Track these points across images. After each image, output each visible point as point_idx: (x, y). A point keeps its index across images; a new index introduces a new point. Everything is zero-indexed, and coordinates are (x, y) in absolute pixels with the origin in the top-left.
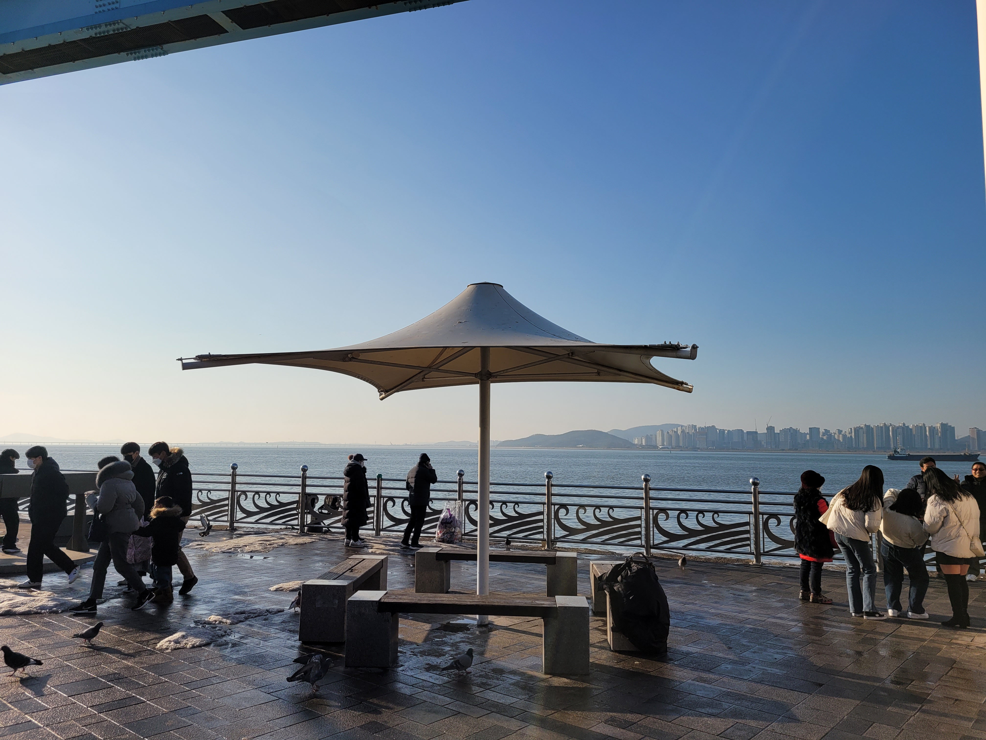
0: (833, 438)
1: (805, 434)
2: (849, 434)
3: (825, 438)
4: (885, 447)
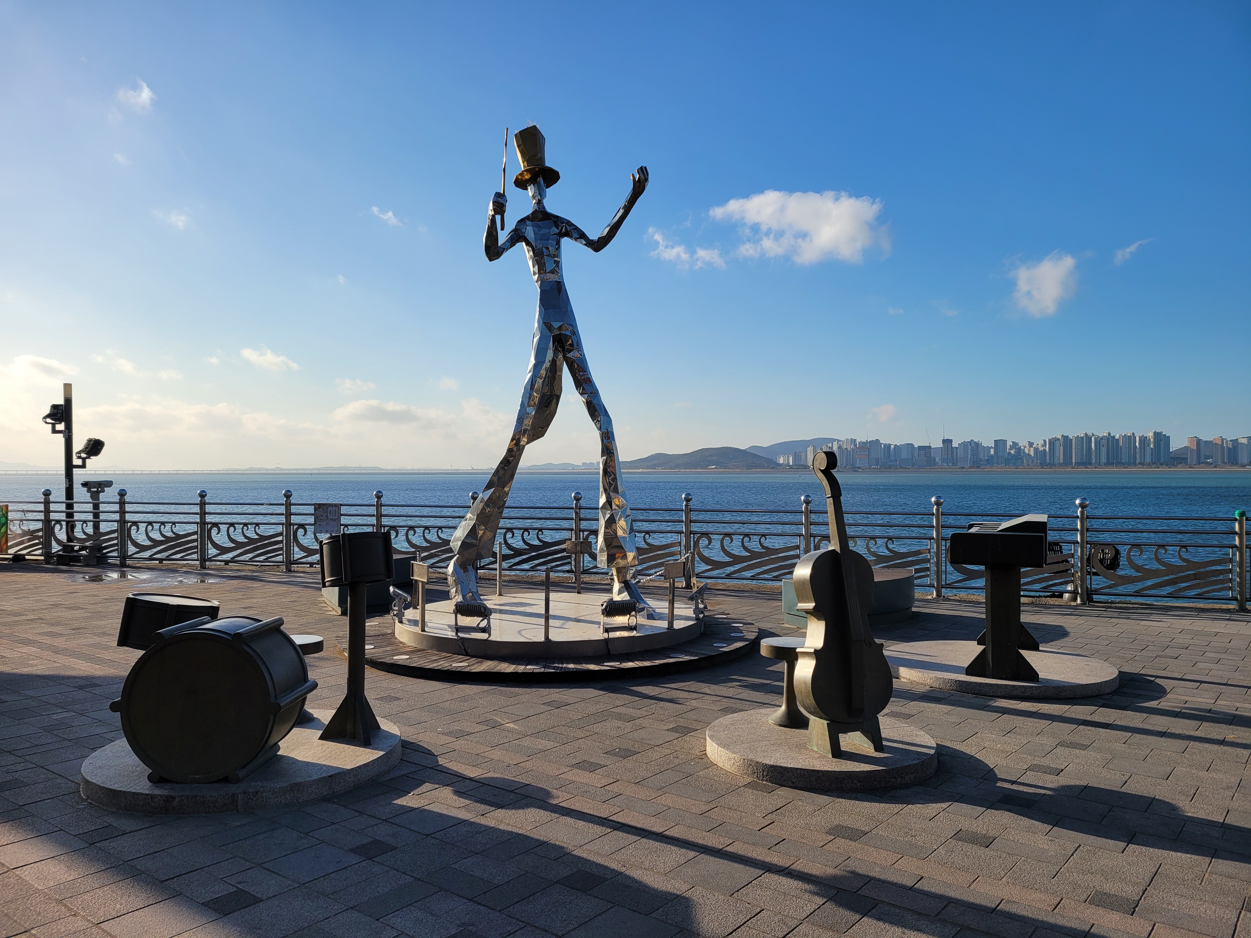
0: (1022, 451)
1: (989, 448)
2: (1042, 446)
3: (1013, 452)
4: (1085, 463)
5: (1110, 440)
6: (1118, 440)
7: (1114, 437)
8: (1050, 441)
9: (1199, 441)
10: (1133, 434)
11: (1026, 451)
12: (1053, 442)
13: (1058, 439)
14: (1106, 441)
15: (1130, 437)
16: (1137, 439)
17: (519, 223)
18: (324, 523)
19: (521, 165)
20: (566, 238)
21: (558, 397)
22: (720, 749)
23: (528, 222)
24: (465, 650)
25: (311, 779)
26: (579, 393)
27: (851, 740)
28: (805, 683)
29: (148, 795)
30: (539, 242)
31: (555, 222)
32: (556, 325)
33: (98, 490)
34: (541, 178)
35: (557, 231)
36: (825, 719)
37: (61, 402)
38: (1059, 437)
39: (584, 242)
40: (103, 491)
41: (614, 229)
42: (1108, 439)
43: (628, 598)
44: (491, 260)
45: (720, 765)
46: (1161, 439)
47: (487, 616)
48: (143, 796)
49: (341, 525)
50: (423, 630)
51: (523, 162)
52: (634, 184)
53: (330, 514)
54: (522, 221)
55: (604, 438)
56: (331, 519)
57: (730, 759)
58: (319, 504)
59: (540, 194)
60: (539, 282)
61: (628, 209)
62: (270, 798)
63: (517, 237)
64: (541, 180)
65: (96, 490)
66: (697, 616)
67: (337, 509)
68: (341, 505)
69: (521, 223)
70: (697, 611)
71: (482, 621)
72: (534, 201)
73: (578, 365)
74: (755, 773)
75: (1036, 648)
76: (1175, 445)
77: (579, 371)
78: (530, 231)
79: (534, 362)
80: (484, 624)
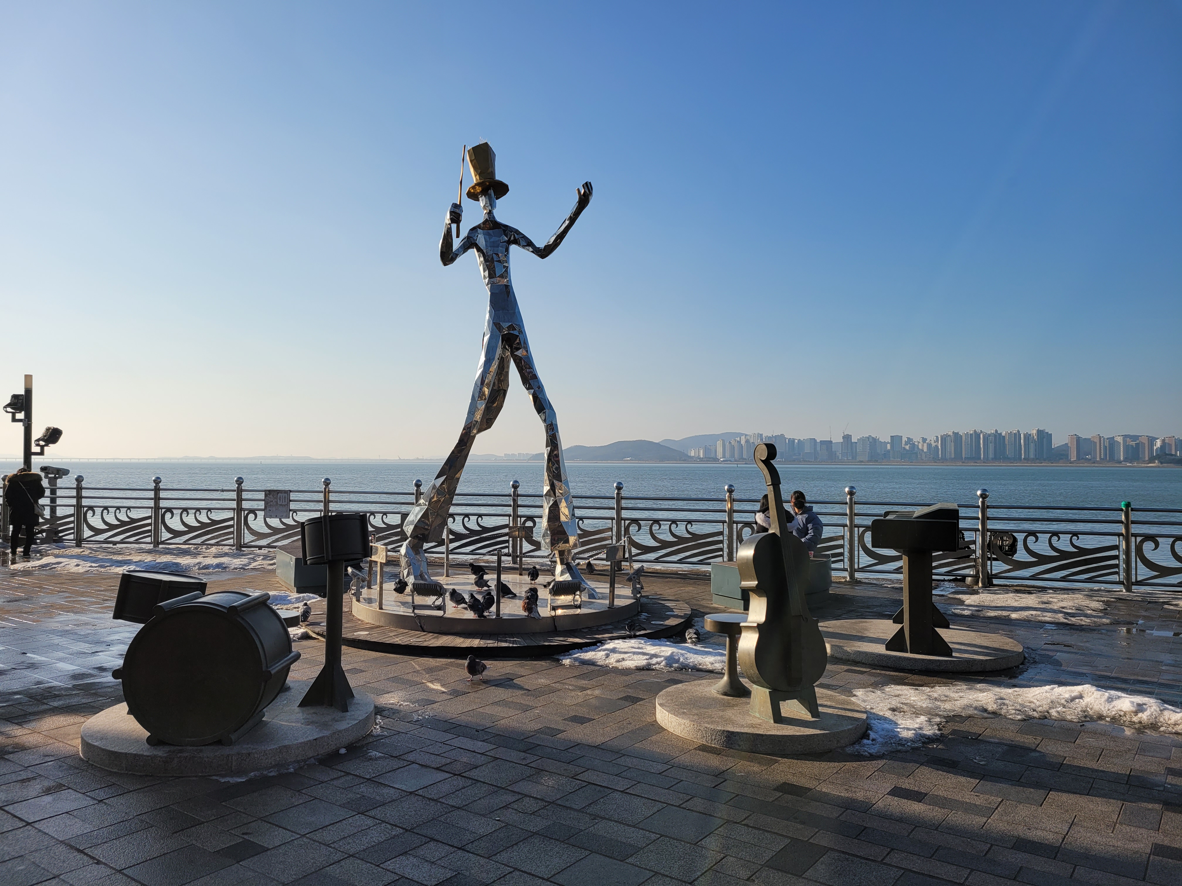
0: (916, 447)
1: (886, 443)
2: (935, 442)
3: (907, 447)
4: (975, 458)
5: (997, 436)
6: (1004, 437)
7: (1001, 434)
8: (942, 437)
9: (1078, 439)
10: (1018, 431)
11: (920, 447)
12: (945, 438)
13: (949, 436)
14: (993, 437)
15: (1015, 434)
16: (1022, 436)
17: (471, 232)
18: (274, 509)
19: (473, 178)
20: (514, 245)
21: (505, 392)
22: (670, 715)
23: (479, 231)
24: (421, 626)
25: (298, 742)
26: (526, 388)
27: (790, 708)
28: (749, 654)
29: (148, 756)
30: (489, 248)
31: (504, 231)
32: (505, 325)
33: (55, 476)
34: (492, 191)
35: (506, 239)
36: (767, 688)
37: (22, 392)
38: (950, 433)
39: (531, 249)
40: (62, 478)
41: (560, 237)
42: (995, 436)
43: (570, 579)
44: (445, 264)
45: (671, 730)
46: (1044, 437)
47: (442, 595)
48: (144, 758)
49: (290, 510)
50: (381, 608)
51: (475, 176)
52: (580, 198)
53: (280, 500)
54: (474, 229)
55: (549, 430)
56: (281, 505)
57: (680, 725)
58: (269, 491)
59: (491, 205)
60: (490, 285)
61: (573, 220)
62: (262, 759)
63: (469, 243)
64: (491, 192)
65: (53, 476)
66: (635, 595)
67: (286, 495)
68: (291, 491)
69: (473, 231)
70: (635, 591)
71: (437, 599)
72: (485, 211)
73: (524, 361)
74: (704, 737)
75: (947, 627)
76: (1057, 442)
77: (526, 368)
78: (481, 240)
79: (484, 359)
80: (439, 602)
